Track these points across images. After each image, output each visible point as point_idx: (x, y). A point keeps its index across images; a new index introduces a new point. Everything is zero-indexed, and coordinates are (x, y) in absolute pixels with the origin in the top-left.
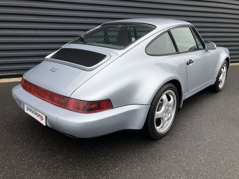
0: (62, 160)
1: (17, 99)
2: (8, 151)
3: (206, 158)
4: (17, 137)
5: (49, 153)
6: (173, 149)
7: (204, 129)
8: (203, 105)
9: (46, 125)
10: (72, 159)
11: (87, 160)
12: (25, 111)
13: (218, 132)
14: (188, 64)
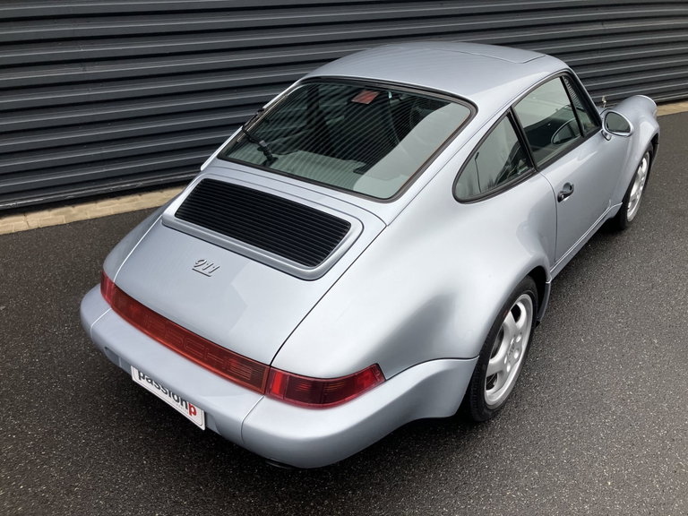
0: (255, 509)
1: (106, 348)
2: (108, 489)
3: (616, 471)
4: (117, 439)
5: (218, 488)
6: (531, 448)
7: (600, 371)
8: (589, 284)
9: (206, 427)
10: (280, 501)
11: (321, 504)
12: (134, 379)
13: (637, 381)
14: (560, 199)
